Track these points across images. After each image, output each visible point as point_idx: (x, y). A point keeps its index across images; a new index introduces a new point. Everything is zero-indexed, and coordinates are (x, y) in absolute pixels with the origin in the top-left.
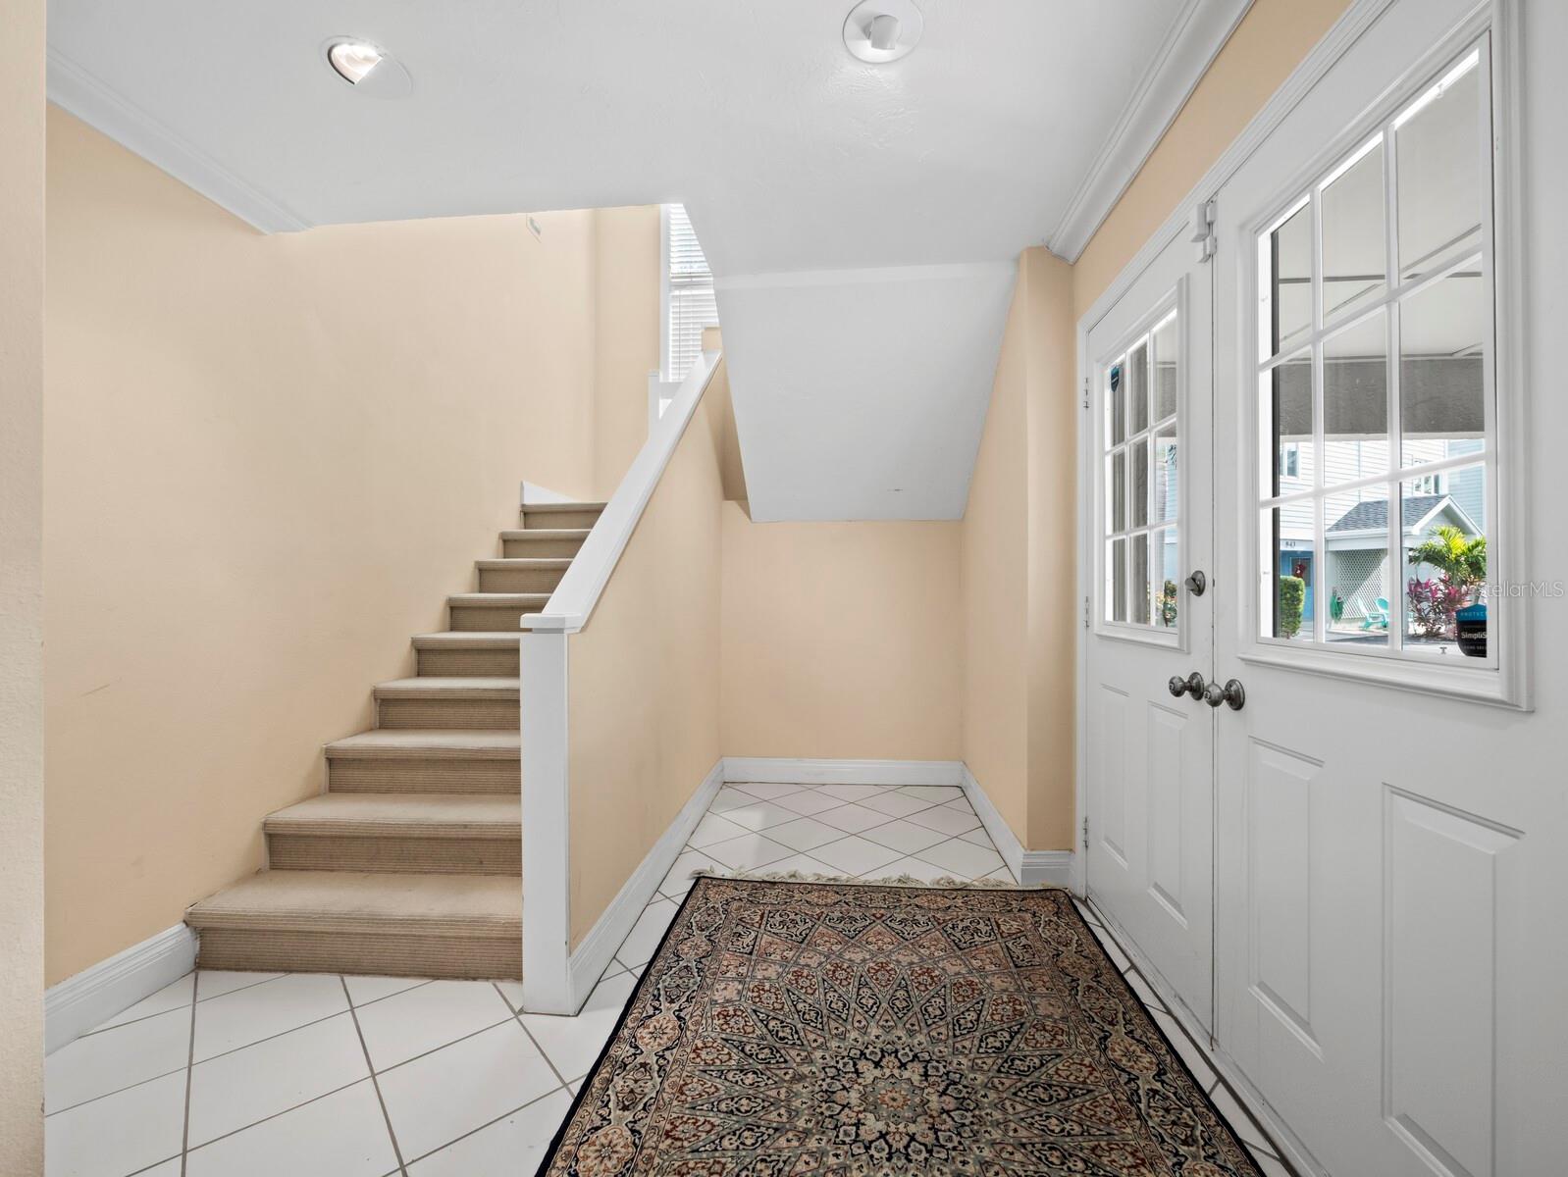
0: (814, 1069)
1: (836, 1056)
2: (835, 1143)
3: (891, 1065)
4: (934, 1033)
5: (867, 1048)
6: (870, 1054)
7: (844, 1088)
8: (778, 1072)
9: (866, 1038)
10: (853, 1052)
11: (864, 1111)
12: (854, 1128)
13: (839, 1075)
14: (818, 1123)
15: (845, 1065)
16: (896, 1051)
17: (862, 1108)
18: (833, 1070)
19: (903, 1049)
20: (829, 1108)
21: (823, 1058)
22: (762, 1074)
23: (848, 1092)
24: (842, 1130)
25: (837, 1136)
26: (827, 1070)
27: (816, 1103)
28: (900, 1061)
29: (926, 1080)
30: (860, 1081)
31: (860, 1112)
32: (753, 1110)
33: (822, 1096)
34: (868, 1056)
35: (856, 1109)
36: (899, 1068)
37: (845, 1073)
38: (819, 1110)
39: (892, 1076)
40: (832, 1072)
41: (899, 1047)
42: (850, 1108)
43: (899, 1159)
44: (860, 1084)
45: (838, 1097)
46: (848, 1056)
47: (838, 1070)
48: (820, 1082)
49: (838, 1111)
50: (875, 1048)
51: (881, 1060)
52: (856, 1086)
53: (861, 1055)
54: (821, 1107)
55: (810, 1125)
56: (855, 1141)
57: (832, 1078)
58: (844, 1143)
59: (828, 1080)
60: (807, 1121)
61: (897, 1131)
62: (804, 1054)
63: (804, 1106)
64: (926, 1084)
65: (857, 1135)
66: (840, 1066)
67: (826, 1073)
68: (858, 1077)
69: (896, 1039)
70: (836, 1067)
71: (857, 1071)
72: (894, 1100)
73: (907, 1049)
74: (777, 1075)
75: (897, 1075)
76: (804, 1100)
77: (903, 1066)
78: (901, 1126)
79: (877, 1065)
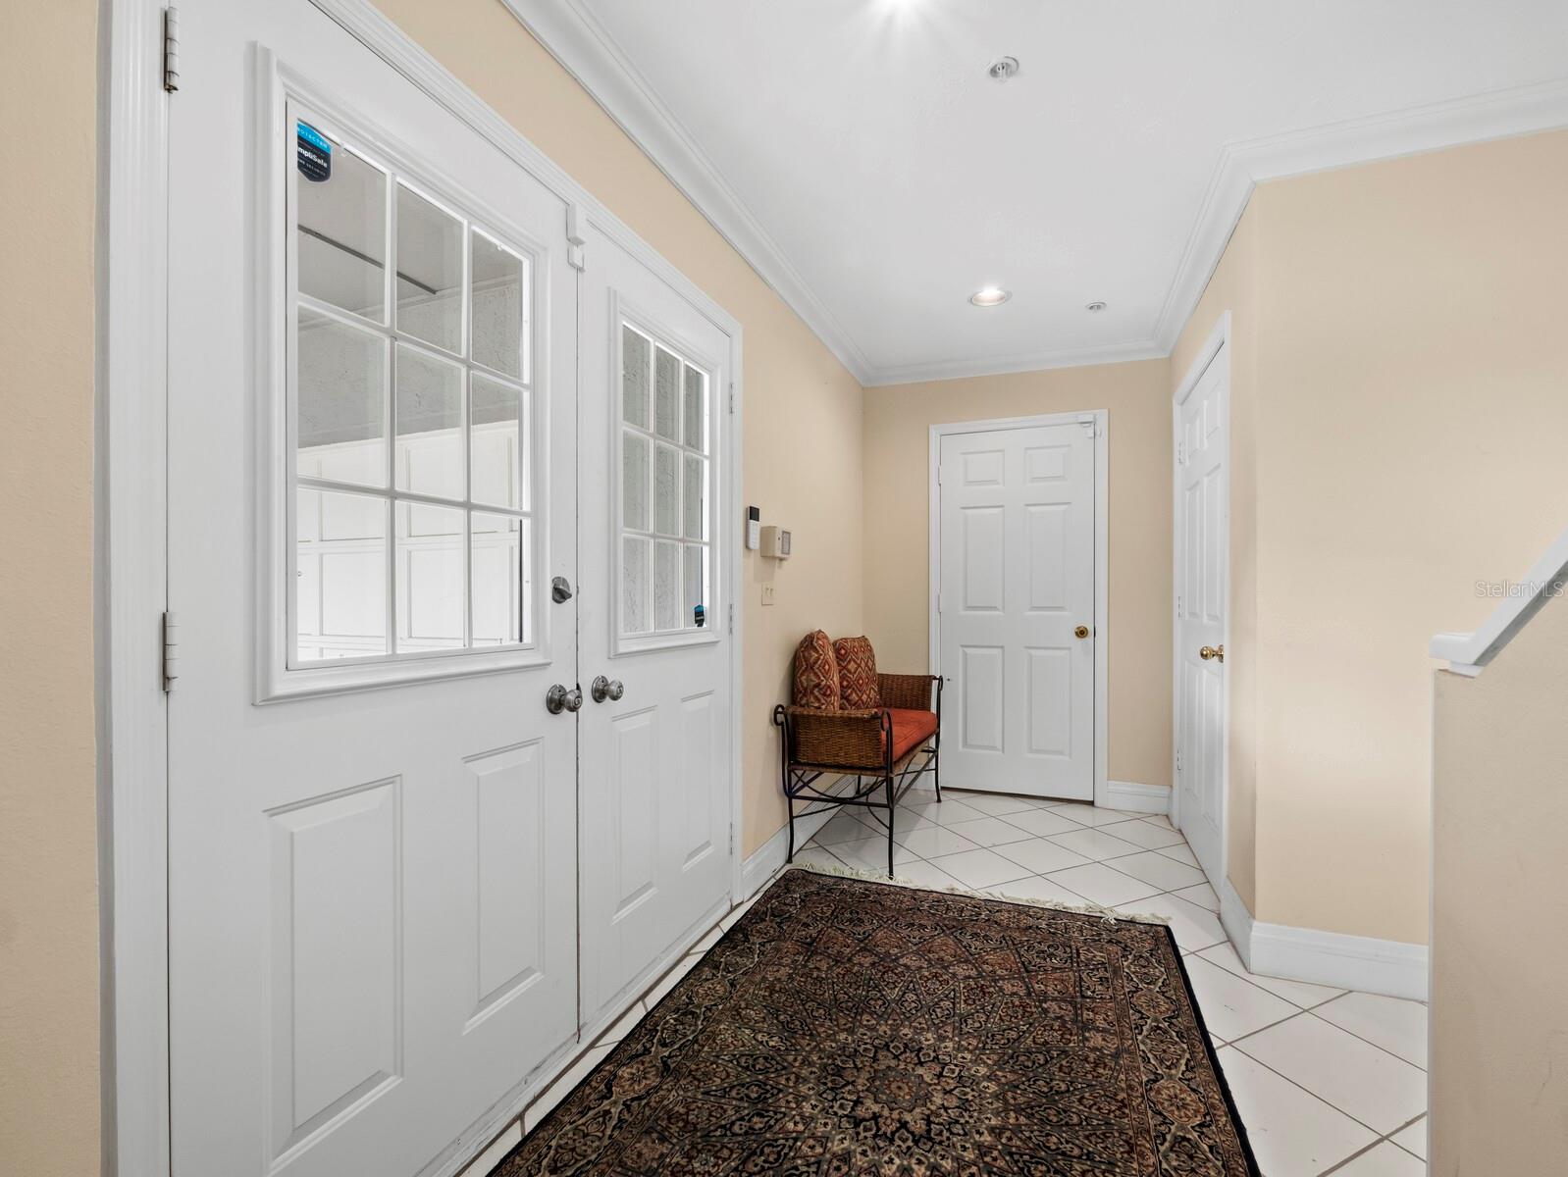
0: (977, 1137)
1: (948, 1146)
2: (964, 1067)
3: (889, 1122)
4: (819, 1150)
5: (909, 1148)
6: (907, 1139)
7: (946, 1109)
8: (1019, 1143)
9: (905, 1163)
10: (928, 1147)
11: (930, 1085)
12: (944, 1074)
13: (950, 1124)
14: (977, 1083)
15: (940, 1133)
16: (875, 1136)
17: (933, 1087)
18: (955, 1131)
19: (866, 1138)
20: (966, 1094)
21: (965, 1149)
22: (1038, 1145)
23: (943, 1105)
24: (956, 1074)
25: (961, 1071)
26: (961, 1132)
27: (977, 1101)
28: (877, 1124)
29: (859, 1097)
30: (928, 1112)
31: (935, 1084)
32: (1042, 1109)
33: (971, 1106)
34: (911, 1138)
35: (939, 1088)
36: (880, 1116)
37: (941, 1124)
38: (976, 1094)
39: (891, 1110)
40: (957, 1129)
41: (870, 1141)
42: (945, 1089)
43: (913, 1047)
44: (929, 1109)
45: (955, 1102)
46: (934, 1143)
47: (949, 1130)
48: (972, 1121)
49: (957, 1090)
50: (899, 1146)
51: (898, 1130)
52: (933, 1108)
53: (919, 1140)
54: (973, 1096)
55: (985, 1084)
56: (946, 1064)
57: (957, 1122)
58: (956, 1065)
59: (962, 1121)
60: (988, 1087)
61: (907, 1063)
62: (988, 1159)
63: (990, 1100)
64: (861, 1095)
65: (943, 1068)
66: (946, 1134)
67: (963, 1129)
68: (928, 1116)
69: (869, 1153)
70: (952, 1133)
71: (929, 1123)
72: (899, 1088)
73: (862, 1135)
74: (1021, 1139)
75: (886, 1108)
76: (990, 1107)
77: (875, 1117)
78: (902, 1066)
79: (904, 1125)
